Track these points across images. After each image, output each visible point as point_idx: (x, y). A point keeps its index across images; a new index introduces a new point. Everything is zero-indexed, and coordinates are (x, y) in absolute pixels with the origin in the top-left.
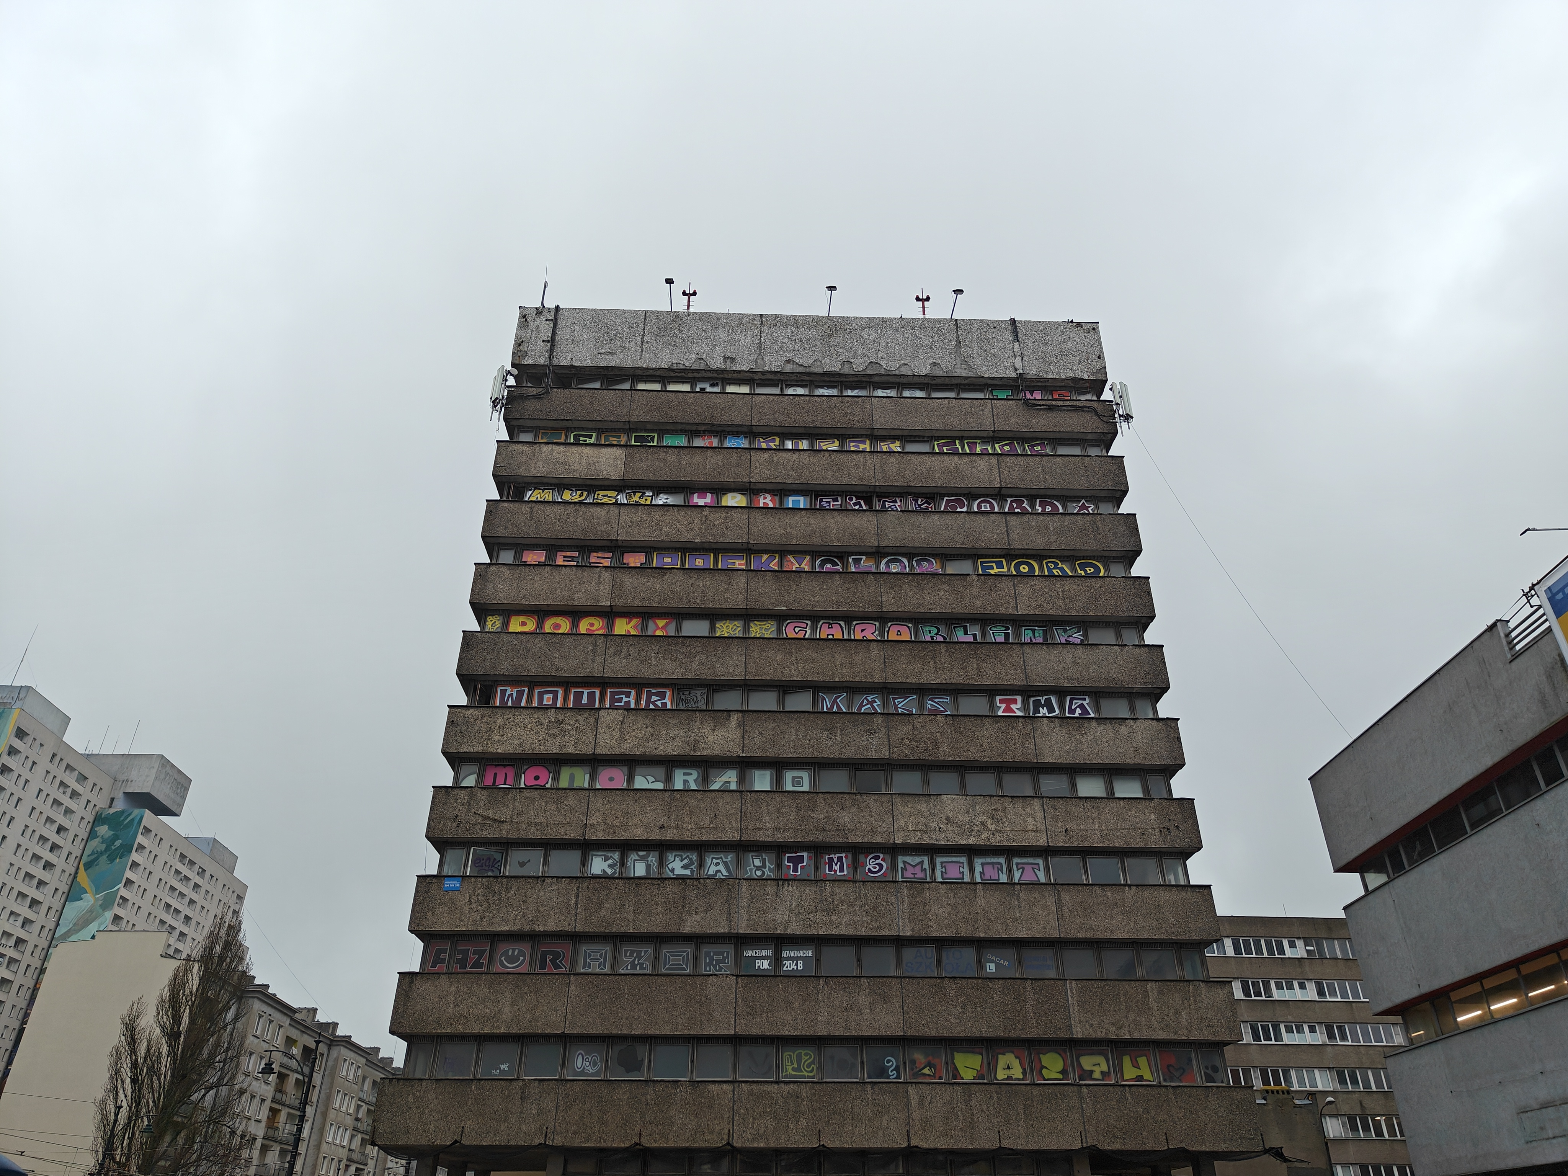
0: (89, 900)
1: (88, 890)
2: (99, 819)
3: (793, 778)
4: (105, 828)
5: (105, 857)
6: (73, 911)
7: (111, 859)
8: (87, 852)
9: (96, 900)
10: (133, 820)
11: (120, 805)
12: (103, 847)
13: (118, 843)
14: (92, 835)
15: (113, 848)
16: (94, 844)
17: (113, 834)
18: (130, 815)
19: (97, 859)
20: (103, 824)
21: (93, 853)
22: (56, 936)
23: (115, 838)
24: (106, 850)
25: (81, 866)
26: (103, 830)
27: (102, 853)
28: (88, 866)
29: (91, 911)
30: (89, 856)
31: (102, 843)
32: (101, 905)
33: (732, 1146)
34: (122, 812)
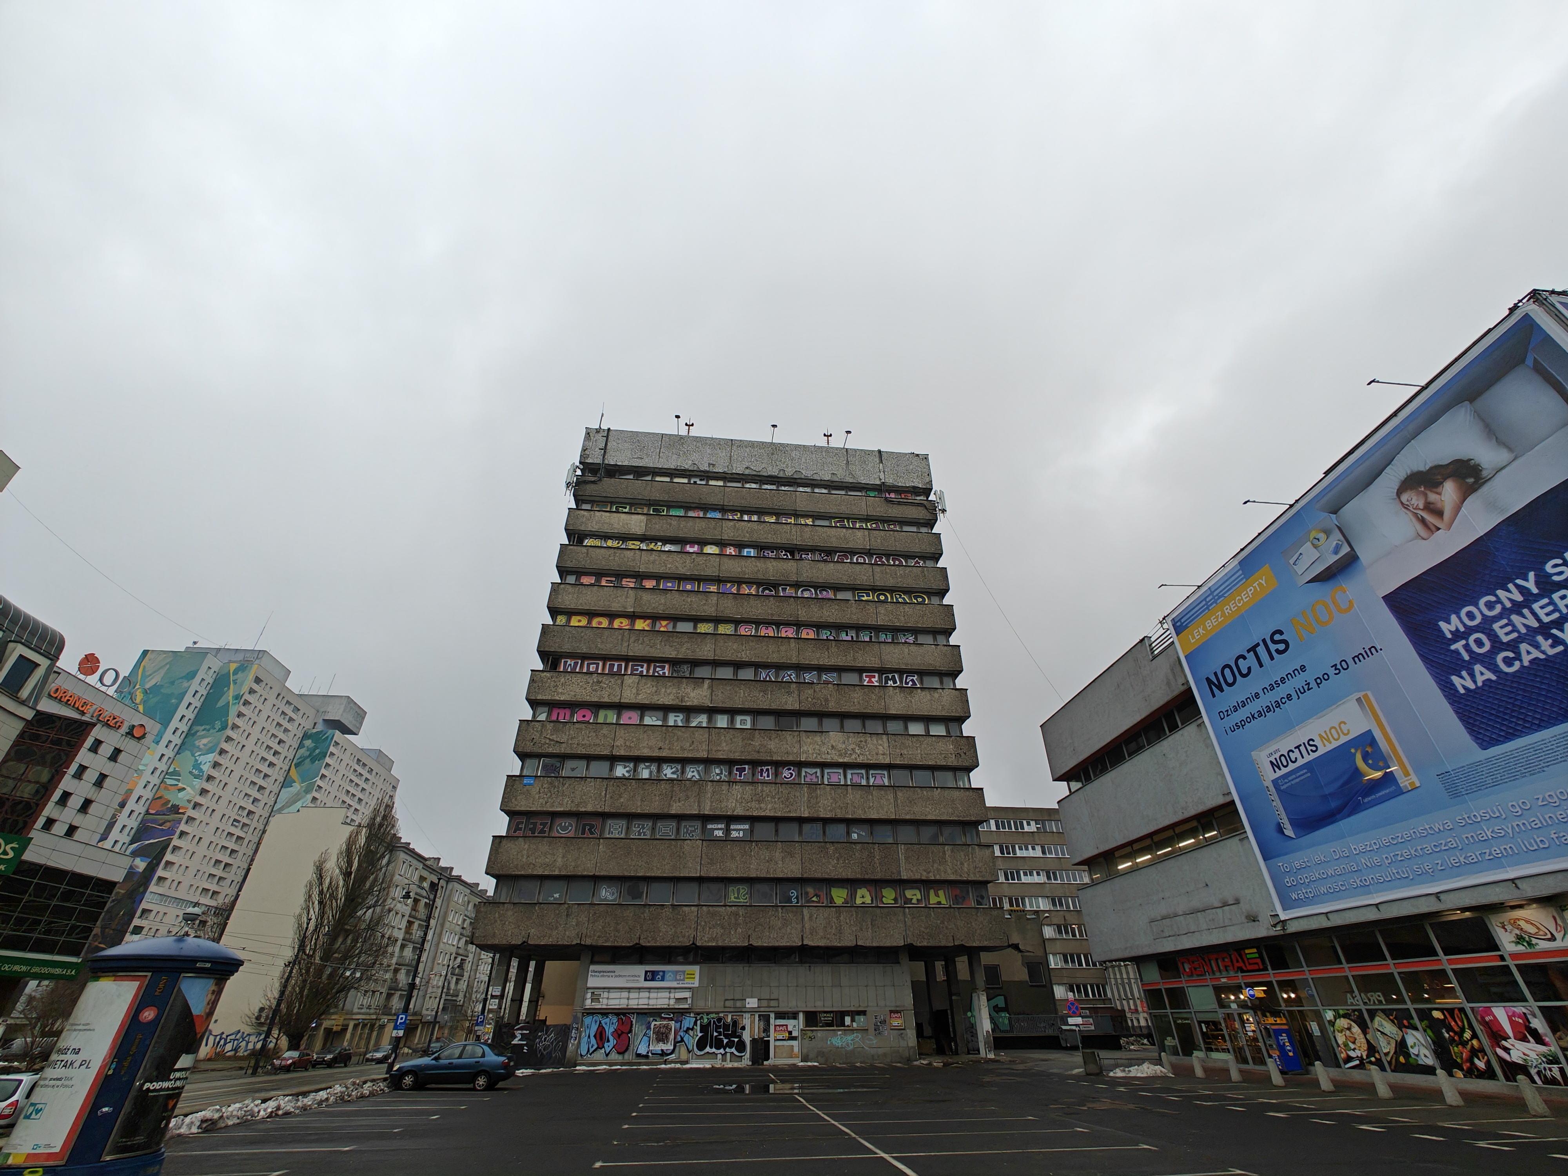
0: (297, 787)
1: (296, 780)
2: (306, 736)
3: (741, 720)
4: (310, 741)
5: (309, 759)
6: (286, 794)
7: (313, 761)
8: (296, 758)
9: (302, 787)
10: (328, 737)
11: (320, 727)
12: (308, 754)
13: (317, 751)
14: (301, 746)
15: (314, 754)
16: (302, 751)
17: (314, 746)
18: (325, 734)
19: (303, 761)
20: (309, 739)
21: (301, 757)
22: (274, 809)
23: (316, 748)
24: (310, 755)
25: (293, 765)
26: (308, 743)
27: (306, 758)
29: (298, 794)
30: (298, 759)
31: (307, 751)
32: (304, 791)
33: (696, 945)
34: (322, 731)
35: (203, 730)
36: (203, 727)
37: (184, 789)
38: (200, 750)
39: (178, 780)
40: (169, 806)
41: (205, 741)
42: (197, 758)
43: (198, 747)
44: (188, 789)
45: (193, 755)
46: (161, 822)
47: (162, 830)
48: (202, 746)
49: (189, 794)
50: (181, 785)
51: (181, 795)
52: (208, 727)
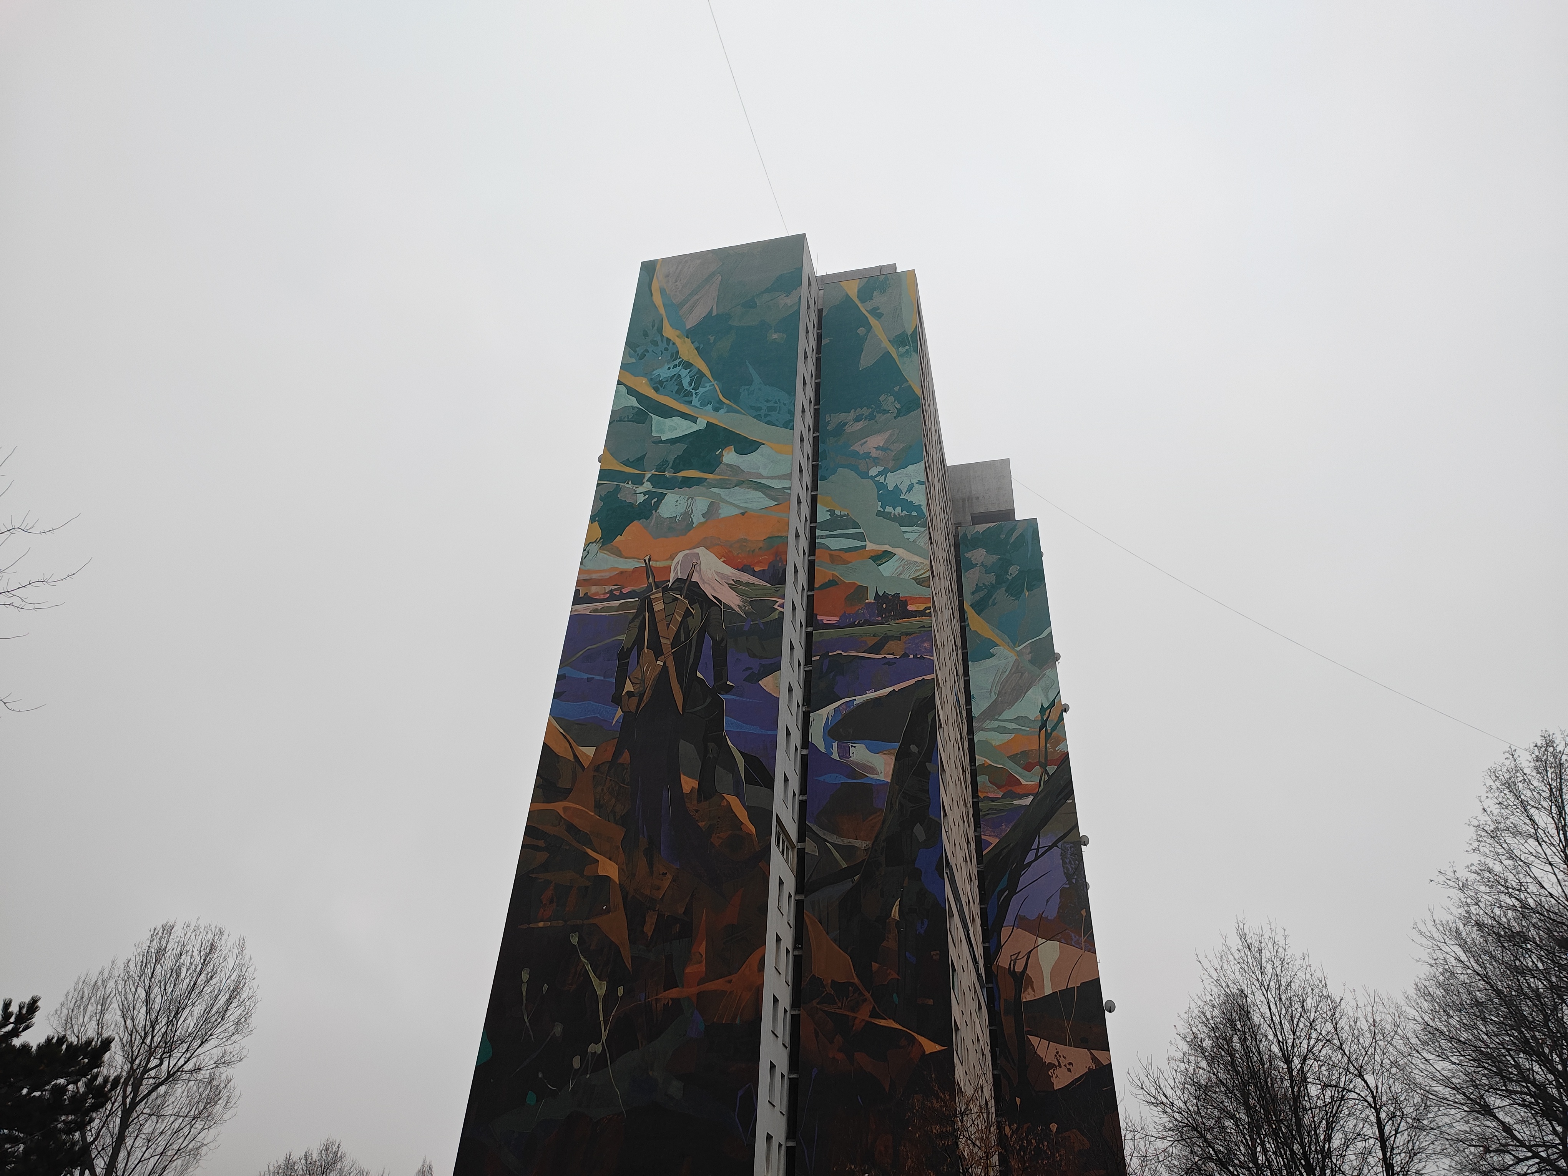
0: (1005, 655)
1: (996, 640)
2: (960, 544)
4: (981, 551)
5: (1002, 592)
6: (984, 675)
7: (1015, 595)
8: (966, 590)
9: (1019, 654)
10: (1022, 535)
12: (992, 578)
13: (1014, 570)
14: (962, 564)
15: (1010, 578)
16: (973, 576)
17: (1000, 559)
18: (1014, 529)
19: (989, 595)
20: (974, 547)
21: (978, 589)
22: (976, 713)
23: (1004, 564)
24: (1000, 580)
25: (967, 607)
26: (978, 556)
27: (992, 589)
28: (980, 607)
29: (1018, 670)
30: (973, 593)
31: (987, 572)
32: (1031, 662)
35: (858, 419)
36: (852, 415)
37: (888, 555)
38: (876, 462)
39: (861, 537)
40: (871, 599)
41: (875, 442)
42: (881, 479)
43: (867, 455)
44: (900, 552)
45: (864, 475)
46: (871, 642)
47: (889, 663)
48: (874, 453)
49: (910, 563)
50: (870, 546)
51: (888, 569)
52: (866, 411)
